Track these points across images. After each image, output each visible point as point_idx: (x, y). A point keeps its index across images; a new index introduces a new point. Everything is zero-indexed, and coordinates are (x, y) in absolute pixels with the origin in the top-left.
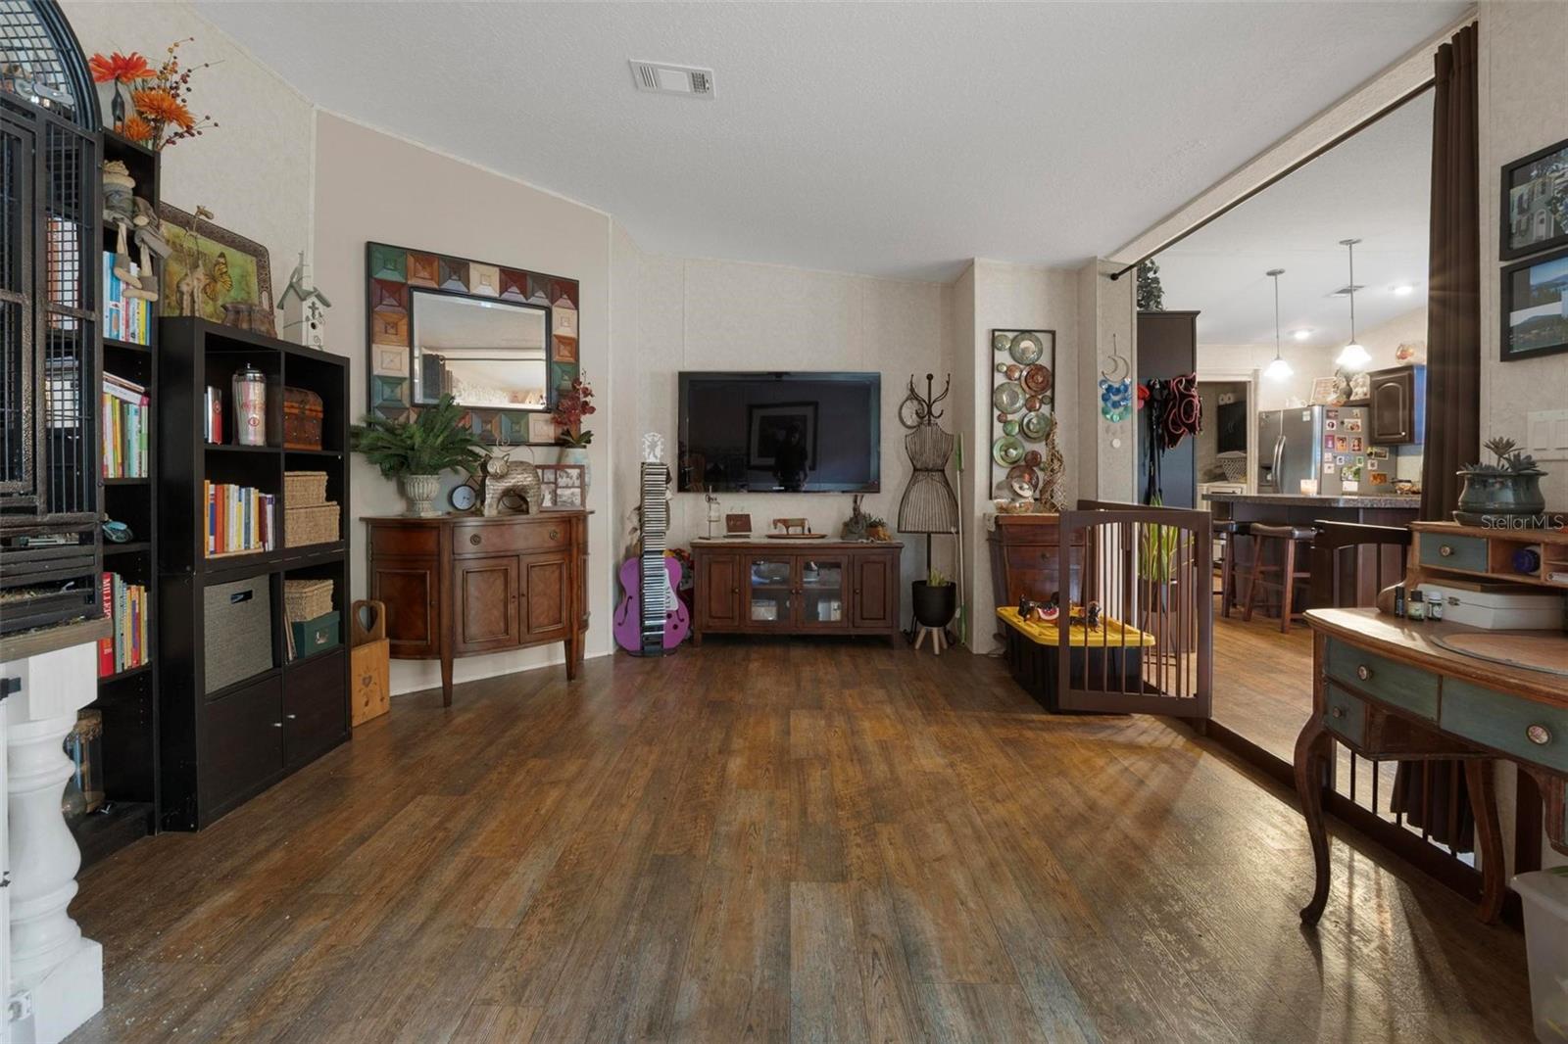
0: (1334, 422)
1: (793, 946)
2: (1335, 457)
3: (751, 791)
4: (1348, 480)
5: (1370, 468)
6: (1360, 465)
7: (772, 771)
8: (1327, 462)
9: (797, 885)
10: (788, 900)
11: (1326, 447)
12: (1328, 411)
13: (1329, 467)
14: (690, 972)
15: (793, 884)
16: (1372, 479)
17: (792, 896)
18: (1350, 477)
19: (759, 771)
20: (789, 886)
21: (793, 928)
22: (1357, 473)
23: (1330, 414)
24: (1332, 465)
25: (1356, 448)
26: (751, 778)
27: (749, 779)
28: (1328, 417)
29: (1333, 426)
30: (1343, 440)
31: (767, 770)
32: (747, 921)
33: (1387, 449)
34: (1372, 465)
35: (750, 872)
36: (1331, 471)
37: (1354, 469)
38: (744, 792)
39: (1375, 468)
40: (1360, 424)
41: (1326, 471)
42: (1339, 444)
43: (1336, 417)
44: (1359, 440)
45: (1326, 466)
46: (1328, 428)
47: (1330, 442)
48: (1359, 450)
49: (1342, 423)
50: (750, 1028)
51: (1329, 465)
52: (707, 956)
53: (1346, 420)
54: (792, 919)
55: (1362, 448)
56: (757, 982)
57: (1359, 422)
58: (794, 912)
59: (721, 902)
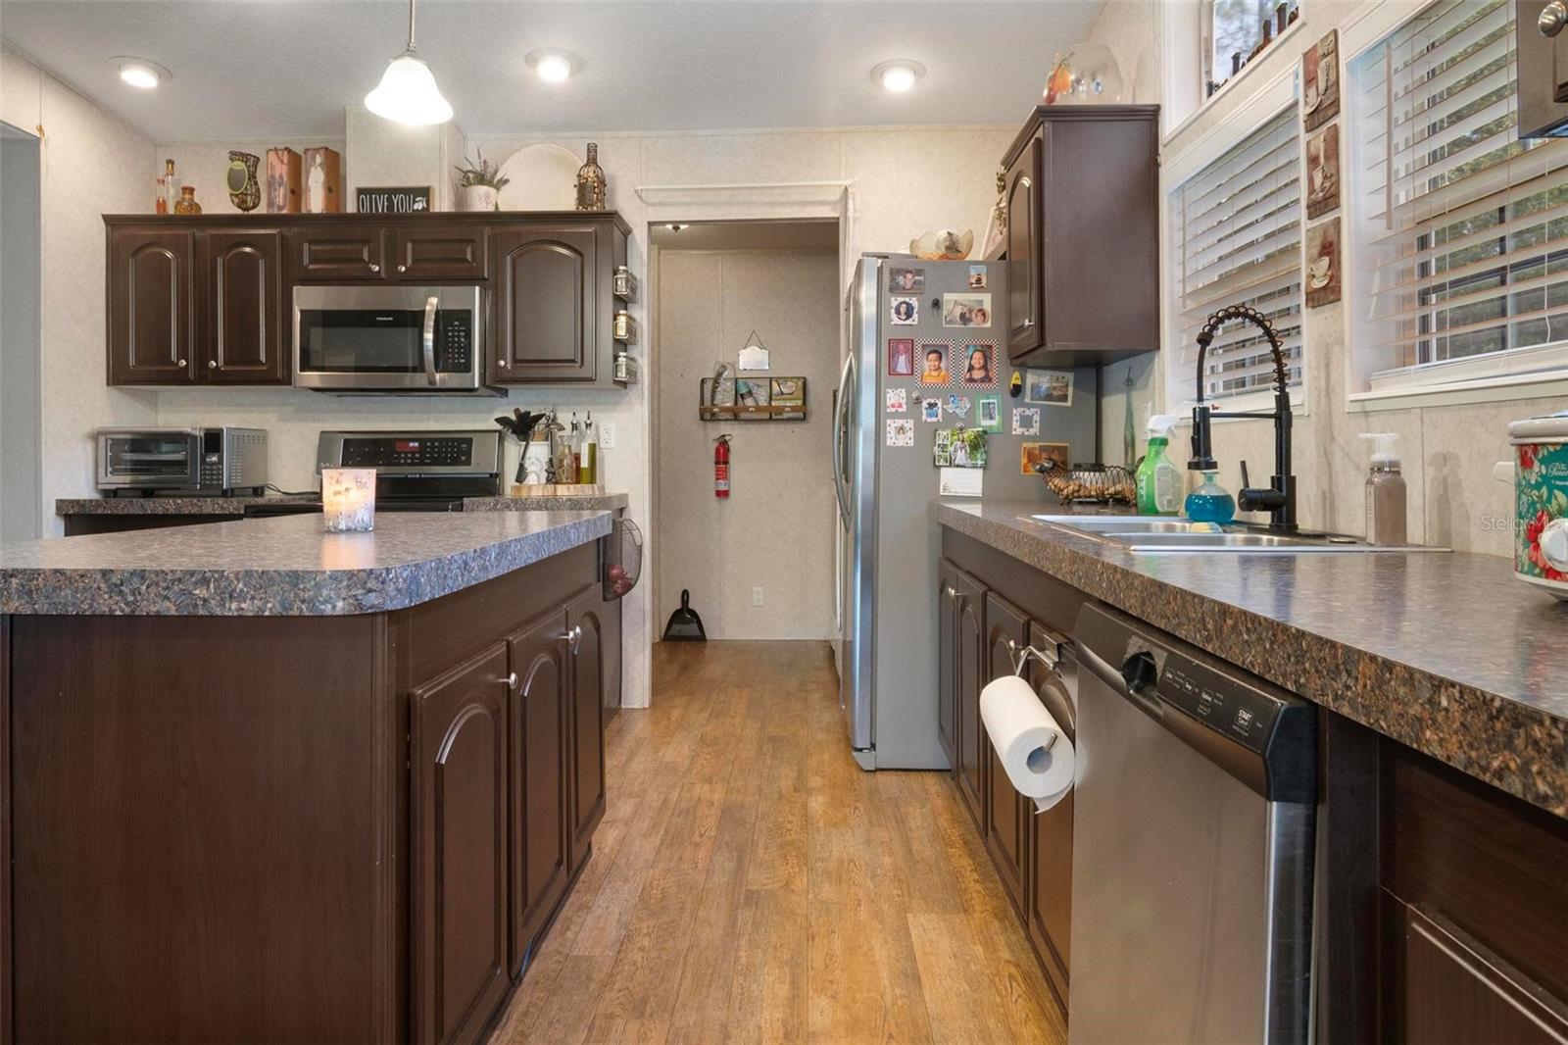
0: (914, 302)
2: (918, 401)
4: (951, 464)
5: (1017, 430)
6: (986, 423)
8: (896, 416)
11: (892, 372)
12: (894, 272)
13: (901, 429)
16: (1024, 460)
18: (961, 457)
22: (978, 444)
23: (901, 280)
24: (909, 424)
25: (978, 374)
28: (895, 289)
29: (909, 315)
30: (938, 352)
33: (1070, 376)
34: (1026, 422)
36: (907, 440)
37: (969, 434)
39: (1034, 430)
40: (987, 306)
41: (892, 439)
42: (927, 364)
43: (917, 289)
44: (986, 351)
45: (892, 425)
46: (895, 320)
47: (902, 360)
48: (987, 379)
49: (937, 304)
51: (900, 422)
53: (949, 298)
55: (993, 374)
57: (986, 300)
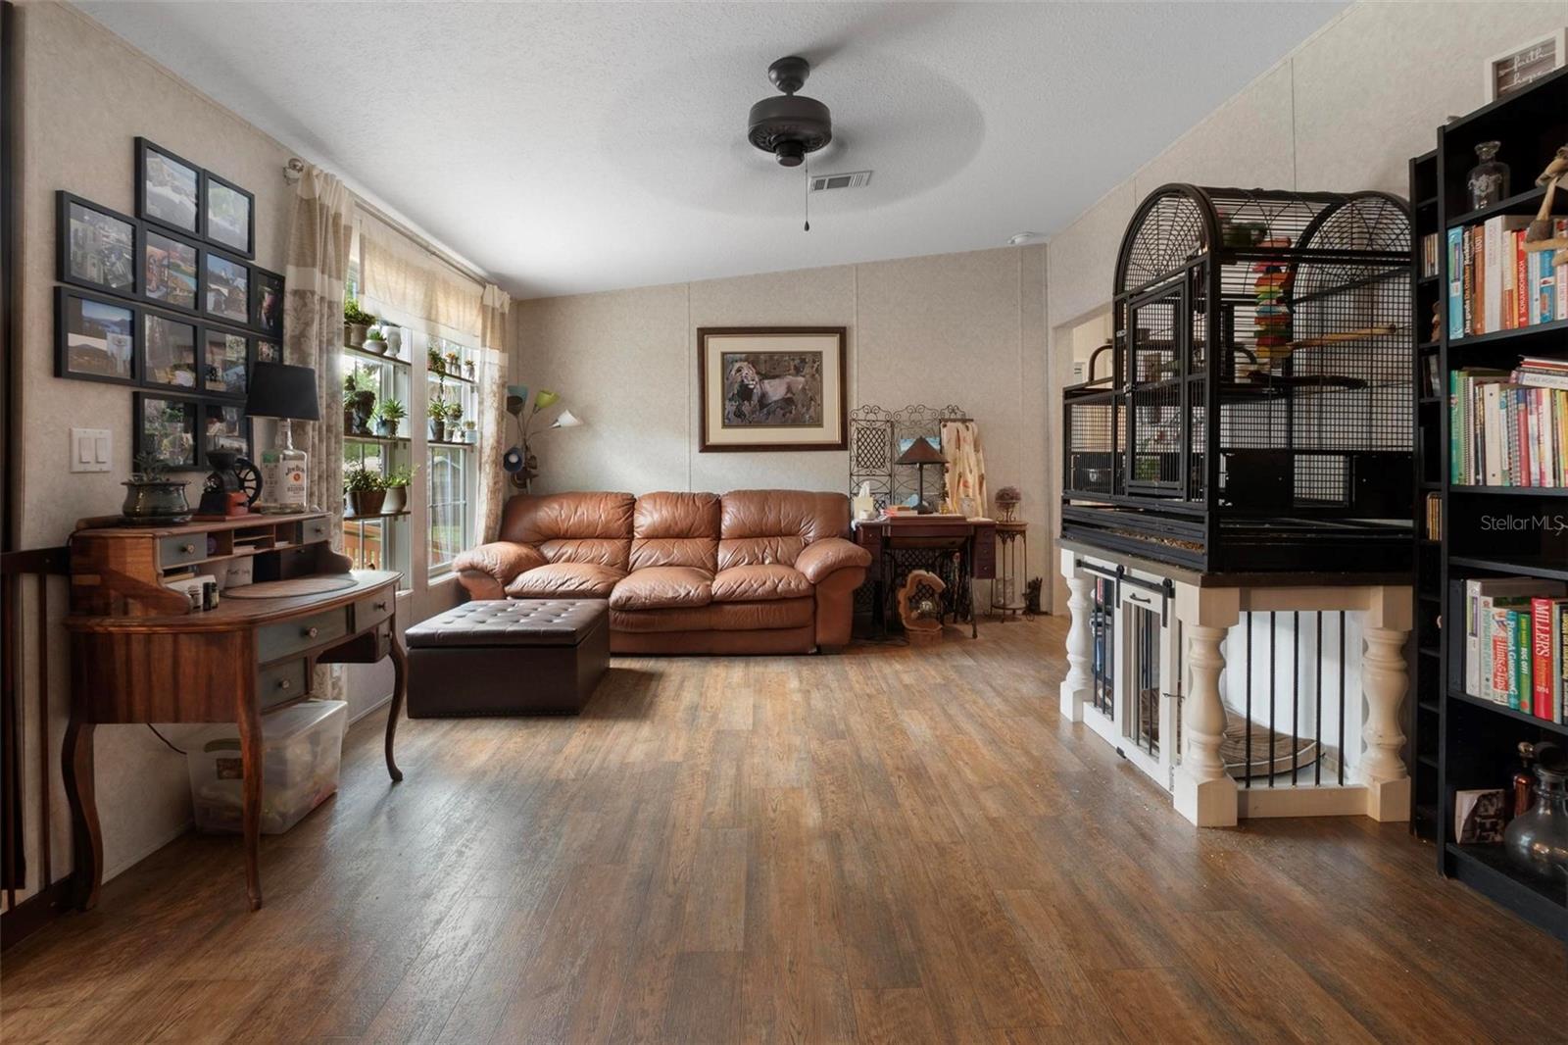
1: (744, 887)
3: (788, 786)
7: (770, 808)
9: (736, 946)
10: (746, 930)
14: (825, 866)
15: (740, 949)
17: (742, 933)
19: (783, 808)
20: (745, 946)
21: (743, 903)
26: (790, 801)
27: (793, 799)
31: (774, 811)
32: (786, 907)
35: (791, 963)
38: (795, 785)
50: (774, 838)
52: (814, 877)
54: (743, 909)
56: (772, 862)
58: (742, 916)
59: (816, 923)
